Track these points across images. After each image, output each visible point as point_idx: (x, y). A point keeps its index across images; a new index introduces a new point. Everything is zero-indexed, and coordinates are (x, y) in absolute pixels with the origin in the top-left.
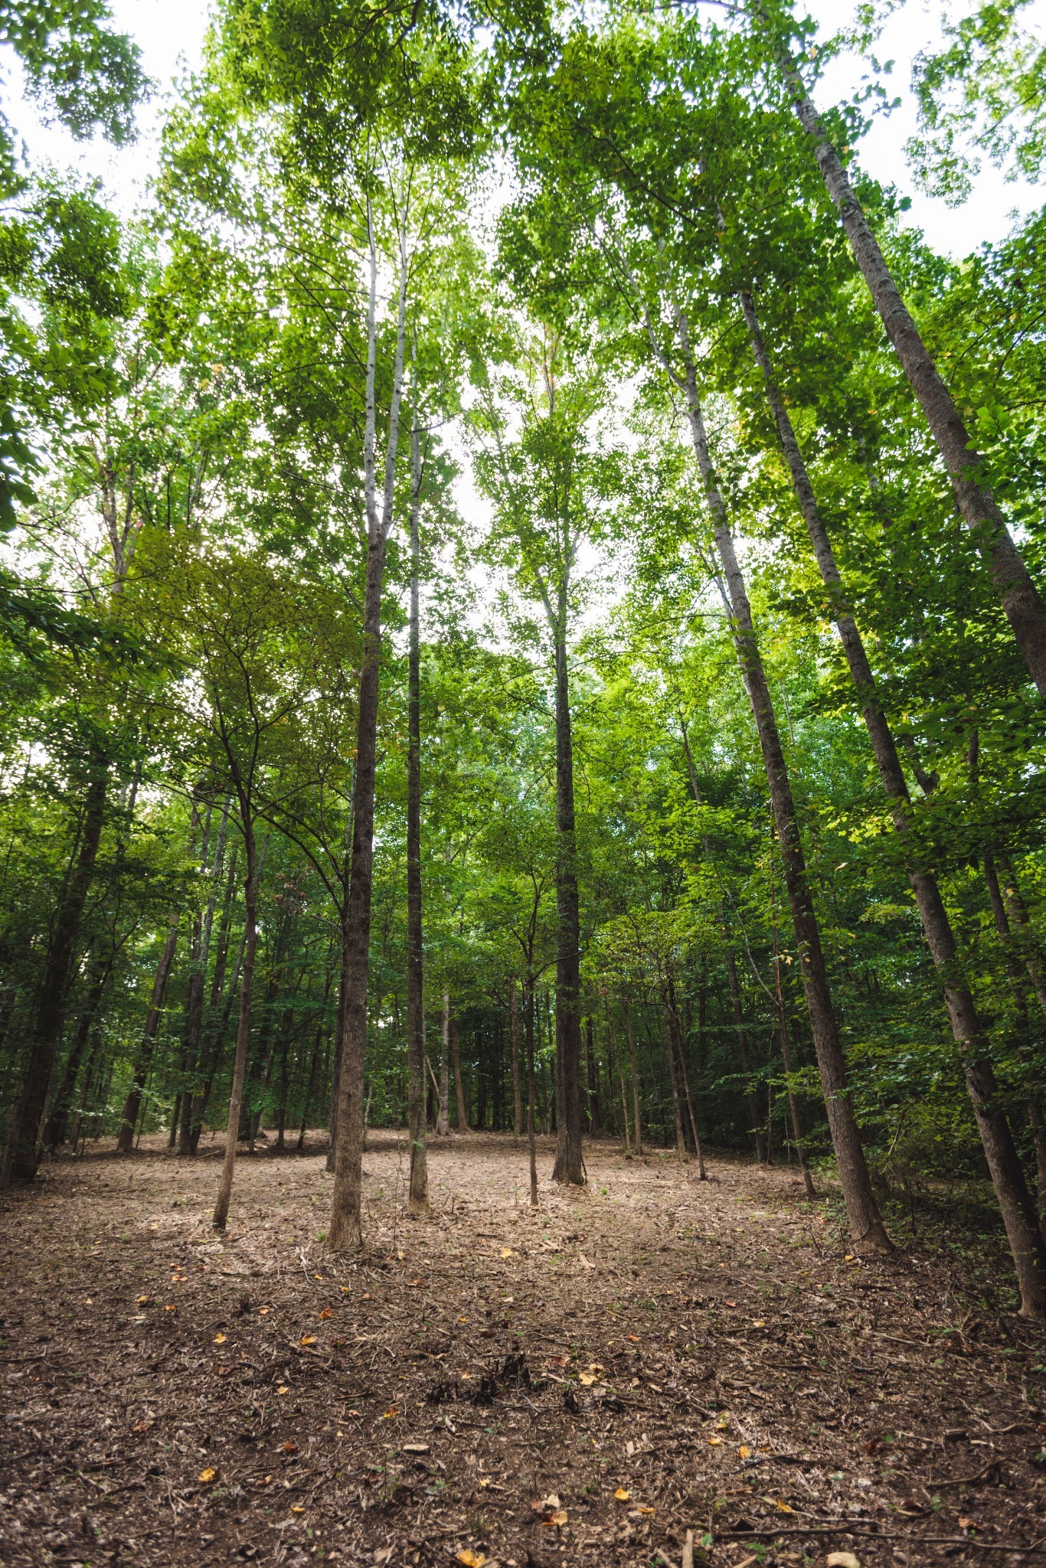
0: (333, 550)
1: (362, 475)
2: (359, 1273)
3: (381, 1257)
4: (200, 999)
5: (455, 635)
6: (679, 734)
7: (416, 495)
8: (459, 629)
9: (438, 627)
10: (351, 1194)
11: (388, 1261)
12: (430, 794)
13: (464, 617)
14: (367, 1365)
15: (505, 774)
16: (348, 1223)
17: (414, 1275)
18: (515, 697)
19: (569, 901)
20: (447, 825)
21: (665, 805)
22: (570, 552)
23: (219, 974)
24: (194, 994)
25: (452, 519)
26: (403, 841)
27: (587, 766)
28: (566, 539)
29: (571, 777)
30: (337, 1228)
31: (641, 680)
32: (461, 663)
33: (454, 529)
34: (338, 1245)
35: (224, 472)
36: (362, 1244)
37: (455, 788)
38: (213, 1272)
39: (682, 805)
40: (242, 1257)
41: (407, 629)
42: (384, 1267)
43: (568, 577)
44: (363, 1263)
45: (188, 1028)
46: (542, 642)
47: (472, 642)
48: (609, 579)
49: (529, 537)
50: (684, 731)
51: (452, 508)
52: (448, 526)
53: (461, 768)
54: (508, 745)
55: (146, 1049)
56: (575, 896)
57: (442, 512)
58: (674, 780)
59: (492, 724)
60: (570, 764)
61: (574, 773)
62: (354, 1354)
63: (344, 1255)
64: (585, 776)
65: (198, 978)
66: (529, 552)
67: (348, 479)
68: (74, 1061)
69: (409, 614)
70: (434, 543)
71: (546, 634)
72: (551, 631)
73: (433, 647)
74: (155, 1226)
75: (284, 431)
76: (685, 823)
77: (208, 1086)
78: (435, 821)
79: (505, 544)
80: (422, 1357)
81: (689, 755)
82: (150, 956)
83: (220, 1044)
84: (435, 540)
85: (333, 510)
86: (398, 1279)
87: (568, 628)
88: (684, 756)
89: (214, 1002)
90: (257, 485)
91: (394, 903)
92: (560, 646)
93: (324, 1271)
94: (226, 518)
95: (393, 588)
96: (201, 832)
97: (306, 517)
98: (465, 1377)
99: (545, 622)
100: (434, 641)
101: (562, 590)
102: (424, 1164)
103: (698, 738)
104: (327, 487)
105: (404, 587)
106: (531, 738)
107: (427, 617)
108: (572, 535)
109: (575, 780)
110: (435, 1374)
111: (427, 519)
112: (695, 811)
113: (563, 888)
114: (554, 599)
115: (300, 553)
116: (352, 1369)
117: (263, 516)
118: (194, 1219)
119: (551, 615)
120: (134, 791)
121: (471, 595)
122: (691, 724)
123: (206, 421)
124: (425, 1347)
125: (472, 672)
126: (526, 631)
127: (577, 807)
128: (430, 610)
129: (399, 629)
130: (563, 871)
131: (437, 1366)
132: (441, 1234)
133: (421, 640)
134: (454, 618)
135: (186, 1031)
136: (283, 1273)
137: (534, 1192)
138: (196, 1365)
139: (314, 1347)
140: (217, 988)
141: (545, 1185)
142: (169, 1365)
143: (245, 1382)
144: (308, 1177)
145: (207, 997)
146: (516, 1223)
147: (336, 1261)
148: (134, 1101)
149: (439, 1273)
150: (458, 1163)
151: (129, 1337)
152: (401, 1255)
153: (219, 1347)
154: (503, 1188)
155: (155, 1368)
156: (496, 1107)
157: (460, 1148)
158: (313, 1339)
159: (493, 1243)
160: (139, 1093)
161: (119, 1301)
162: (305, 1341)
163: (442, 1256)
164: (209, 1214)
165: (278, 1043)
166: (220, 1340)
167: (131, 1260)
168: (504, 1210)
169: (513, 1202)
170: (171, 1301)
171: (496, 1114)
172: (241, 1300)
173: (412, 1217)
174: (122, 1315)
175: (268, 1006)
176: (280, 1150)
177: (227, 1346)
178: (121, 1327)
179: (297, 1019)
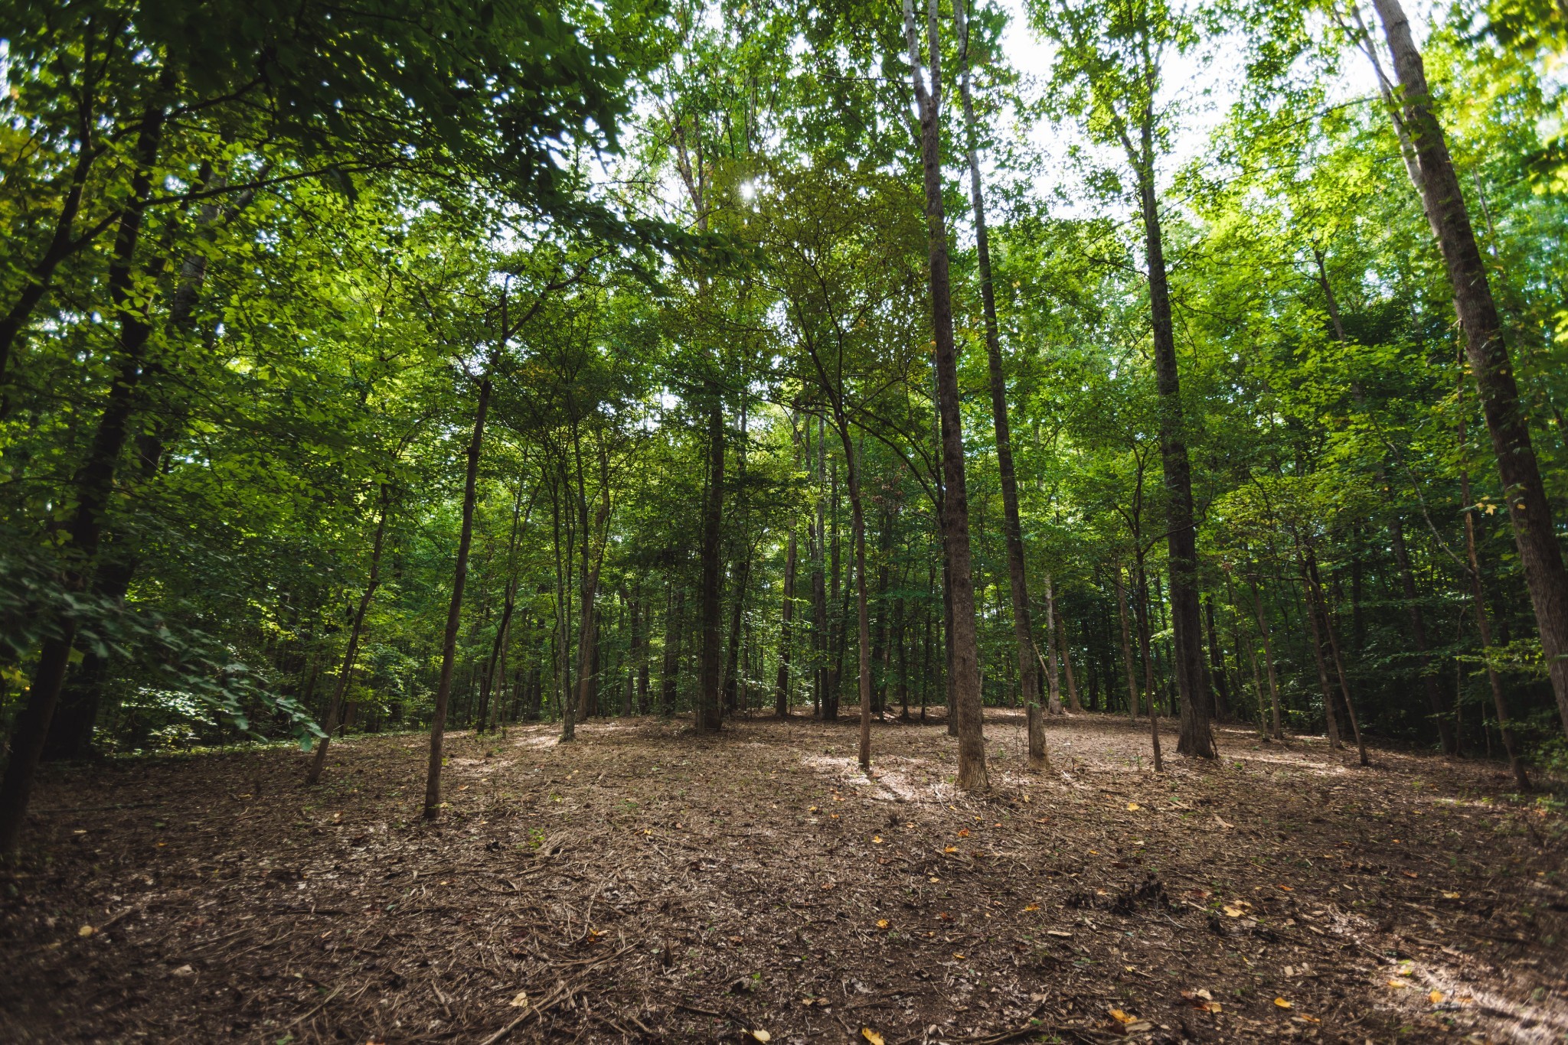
0: (884, 151)
1: (905, 58)
2: (989, 808)
3: (1008, 798)
4: (822, 593)
5: (1021, 208)
6: (1313, 269)
7: (963, 62)
8: (1025, 200)
9: (1002, 203)
10: (975, 744)
11: (1014, 801)
12: (1011, 384)
13: (1031, 186)
14: (1006, 874)
15: (1092, 353)
16: (974, 768)
17: (1041, 815)
18: (1097, 261)
19: (1179, 472)
20: (1034, 413)
21: (1297, 352)
22: (1152, 74)
23: (835, 573)
24: (817, 587)
25: (1007, 78)
26: (991, 434)
27: (1191, 322)
28: (1147, 58)
29: (1171, 338)
30: (965, 772)
31: (1257, 211)
32: (1032, 238)
33: (1008, 89)
34: (967, 785)
35: (773, 100)
36: (989, 786)
37: (1039, 371)
38: (864, 797)
39: (1320, 348)
40: (887, 788)
41: (971, 215)
42: (1012, 806)
43: (1151, 103)
44: (992, 801)
45: (818, 615)
46: (1125, 191)
47: (1042, 211)
48: (1207, 91)
49: (1097, 68)
50: (1320, 263)
51: (1004, 65)
52: (1002, 87)
53: (1043, 353)
54: (1095, 317)
55: (786, 631)
56: (1185, 466)
57: (995, 74)
58: (1308, 323)
59: (1073, 299)
60: (1169, 325)
61: (1175, 333)
62: (994, 864)
63: (974, 793)
64: (1187, 335)
65: (818, 576)
66: (1101, 87)
67: (891, 67)
68: (734, 643)
69: (970, 198)
70: (988, 112)
71: (1129, 180)
72: (1134, 176)
73: (1000, 228)
74: (813, 765)
75: (820, 35)
76: (1325, 370)
77: (839, 663)
78: (1021, 409)
79: (1068, 90)
80: (1057, 874)
81: (1328, 292)
82: (776, 563)
83: (843, 630)
84: (990, 108)
85: (880, 107)
86: (1025, 816)
87: (1155, 167)
88: (1321, 292)
89: (834, 595)
90: (806, 102)
91: (987, 497)
92: (1146, 191)
93: (957, 804)
94: (782, 146)
95: (948, 173)
96: (806, 448)
97: (855, 122)
98: (1100, 893)
99: (1126, 166)
100: (1000, 222)
101: (1147, 121)
102: (1040, 727)
103: (1341, 269)
104: (871, 83)
105: (962, 171)
106: (1119, 308)
107: (990, 196)
108: (1153, 49)
109: (1175, 341)
110: (1070, 887)
111: (978, 86)
112: (1339, 355)
113: (1171, 457)
114: (1135, 135)
115: (854, 163)
116: (993, 874)
117: (814, 132)
118: (842, 761)
119: (1133, 155)
120: (744, 422)
121: (1038, 159)
122: (1329, 255)
123: (749, 48)
124: (1060, 867)
125: (1044, 248)
126: (1106, 183)
127: (1180, 371)
128: (992, 188)
129: (962, 216)
130: (1169, 440)
131: (1071, 881)
132: (1064, 787)
133: (987, 223)
134: (1020, 189)
135: (815, 621)
136: (922, 802)
137: (1158, 762)
138: (861, 854)
139: (957, 854)
140: (835, 584)
141: (1169, 756)
142: (841, 852)
143: (903, 871)
144: (933, 739)
145: (828, 592)
146: (1140, 785)
147: (967, 797)
148: (783, 675)
149: (1066, 816)
150: (1074, 736)
151: (808, 831)
152: (1026, 798)
153: (877, 845)
154: (1123, 758)
155: (831, 852)
156: (1109, 690)
157: (1075, 725)
158: (954, 849)
159: (1118, 798)
160: (785, 667)
161: (796, 808)
162: (948, 850)
163: (1066, 803)
164: (855, 760)
165: (893, 629)
166: (878, 840)
167: (800, 784)
168: (1127, 774)
169: (1135, 768)
170: (836, 812)
171: (1110, 697)
172: (890, 817)
173: (1034, 772)
174: (800, 817)
175: (881, 596)
176: (906, 720)
177: (884, 845)
178: (801, 824)
179: (908, 608)
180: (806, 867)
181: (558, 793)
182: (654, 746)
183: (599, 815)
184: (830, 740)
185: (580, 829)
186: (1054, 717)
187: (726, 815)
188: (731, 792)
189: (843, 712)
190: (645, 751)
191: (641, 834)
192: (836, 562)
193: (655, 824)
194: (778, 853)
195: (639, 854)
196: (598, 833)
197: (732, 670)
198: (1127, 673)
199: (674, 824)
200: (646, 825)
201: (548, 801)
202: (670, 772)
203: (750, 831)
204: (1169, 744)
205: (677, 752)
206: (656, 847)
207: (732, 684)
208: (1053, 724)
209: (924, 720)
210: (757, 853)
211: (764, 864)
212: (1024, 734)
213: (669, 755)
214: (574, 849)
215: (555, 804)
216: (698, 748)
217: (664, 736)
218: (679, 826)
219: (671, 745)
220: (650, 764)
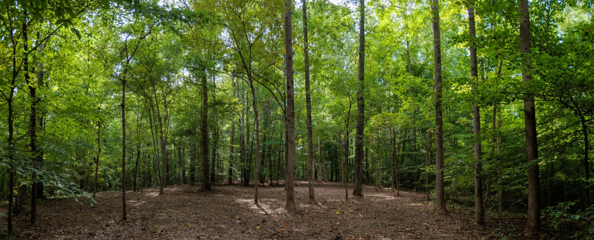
2: (295, 215)
3: (301, 212)
4: (244, 142)
10: (291, 196)
11: (303, 213)
14: (297, 236)
16: (291, 203)
17: (310, 217)
19: (361, 107)
23: (248, 135)
24: (242, 141)
27: (370, 55)
29: (364, 59)
30: (288, 204)
34: (288, 208)
36: (295, 208)
38: (255, 213)
40: (263, 210)
42: (302, 215)
44: (296, 213)
45: (242, 150)
53: (323, 56)
55: (231, 157)
56: (363, 105)
60: (364, 55)
62: (294, 234)
63: (290, 211)
65: (242, 137)
68: (214, 161)
74: (239, 202)
77: (249, 167)
80: (313, 235)
82: (227, 131)
83: (251, 155)
86: (306, 217)
89: (248, 143)
92: (362, 1)
93: (285, 214)
96: (237, 89)
102: (313, 189)
112: (408, 77)
113: (360, 102)
116: (293, 237)
118: (249, 201)
130: (360, 96)
132: (319, 208)
135: (241, 152)
136: (274, 215)
137: (347, 198)
138: (253, 232)
139: (283, 231)
140: (248, 139)
141: (350, 196)
142: (246, 232)
143: (265, 237)
144: (280, 192)
145: (246, 142)
146: (341, 205)
147: (288, 212)
148: (230, 171)
149: (318, 217)
150: (324, 190)
151: (236, 225)
152: (307, 212)
153: (258, 229)
154: (338, 197)
155: (243, 232)
156: (336, 175)
157: (325, 186)
158: (282, 230)
159: (334, 210)
160: (231, 169)
161: (233, 217)
162: (280, 230)
163: (319, 213)
164: (253, 200)
165: (268, 155)
166: (258, 228)
167: (234, 209)
168: (338, 202)
169: (340, 200)
170: (245, 218)
171: (336, 177)
172: (263, 220)
173: (310, 203)
174: (233, 221)
175: (264, 143)
176: (272, 185)
177: (260, 229)
178: (234, 223)
179: (273, 147)
180: (235, 237)
181: (161, 212)
182: (189, 195)
183: (174, 219)
184: (246, 193)
185: (169, 224)
186: (319, 183)
187: (209, 220)
188: (211, 212)
189: (250, 183)
190: (186, 197)
191: (187, 226)
192: (248, 131)
193: (192, 222)
194: (225, 233)
195: (187, 232)
196: (174, 225)
197: (213, 170)
198: (341, 170)
199: (198, 222)
200: (189, 223)
201: (158, 214)
202: (195, 204)
203: (217, 226)
204: (351, 192)
205: (197, 198)
206: (192, 230)
207: (213, 174)
208: (318, 186)
209: (278, 185)
210: (219, 233)
211: (221, 237)
212: (308, 189)
213: (194, 198)
214: (168, 230)
215: (160, 216)
216: (203, 196)
217: (192, 192)
218: (199, 223)
219: (194, 195)
220: (188, 202)
